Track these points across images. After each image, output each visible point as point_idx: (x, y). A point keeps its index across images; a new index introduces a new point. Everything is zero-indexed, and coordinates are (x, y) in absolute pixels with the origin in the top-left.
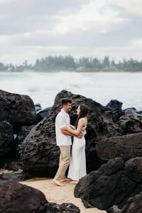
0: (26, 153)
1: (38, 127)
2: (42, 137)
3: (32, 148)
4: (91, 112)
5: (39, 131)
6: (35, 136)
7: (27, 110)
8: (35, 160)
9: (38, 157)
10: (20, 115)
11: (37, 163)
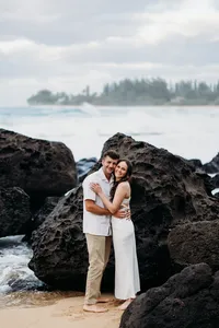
0: (42, 246)
1: (68, 200)
2: (72, 217)
3: (52, 239)
4: (163, 173)
5: (68, 207)
6: (60, 217)
7: (60, 168)
8: (57, 259)
9: (63, 254)
10: (47, 177)
11: (59, 266)
